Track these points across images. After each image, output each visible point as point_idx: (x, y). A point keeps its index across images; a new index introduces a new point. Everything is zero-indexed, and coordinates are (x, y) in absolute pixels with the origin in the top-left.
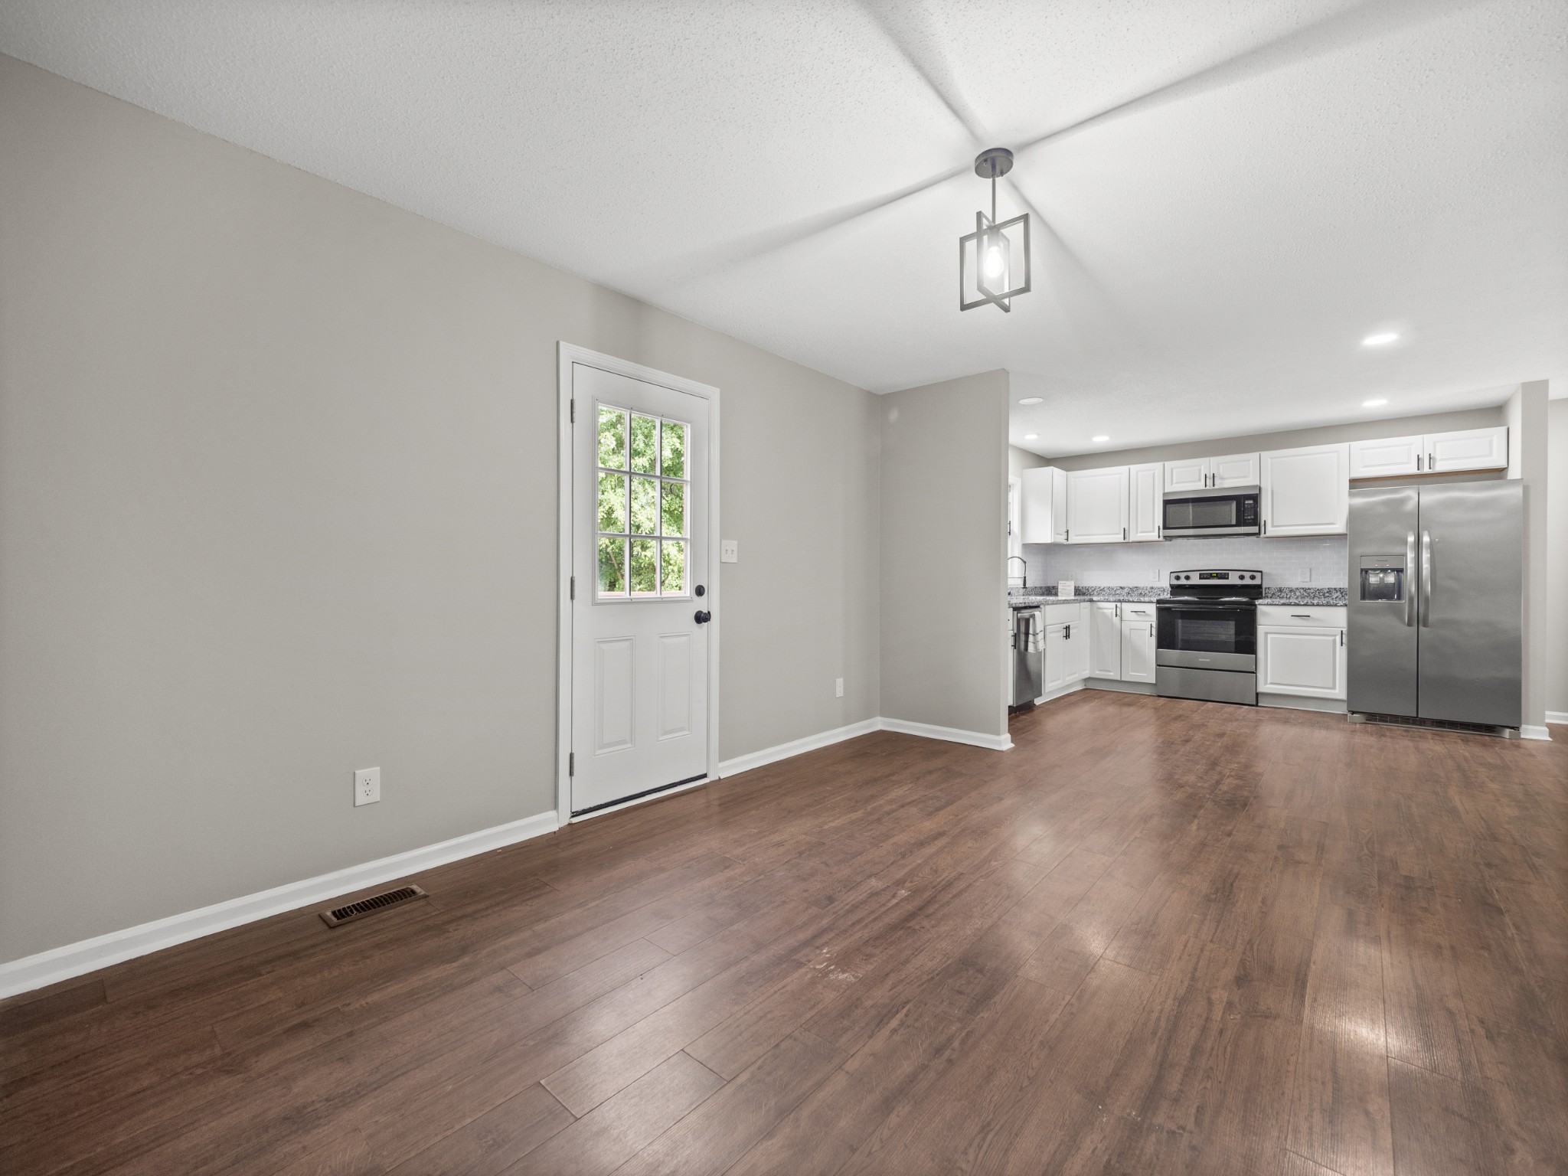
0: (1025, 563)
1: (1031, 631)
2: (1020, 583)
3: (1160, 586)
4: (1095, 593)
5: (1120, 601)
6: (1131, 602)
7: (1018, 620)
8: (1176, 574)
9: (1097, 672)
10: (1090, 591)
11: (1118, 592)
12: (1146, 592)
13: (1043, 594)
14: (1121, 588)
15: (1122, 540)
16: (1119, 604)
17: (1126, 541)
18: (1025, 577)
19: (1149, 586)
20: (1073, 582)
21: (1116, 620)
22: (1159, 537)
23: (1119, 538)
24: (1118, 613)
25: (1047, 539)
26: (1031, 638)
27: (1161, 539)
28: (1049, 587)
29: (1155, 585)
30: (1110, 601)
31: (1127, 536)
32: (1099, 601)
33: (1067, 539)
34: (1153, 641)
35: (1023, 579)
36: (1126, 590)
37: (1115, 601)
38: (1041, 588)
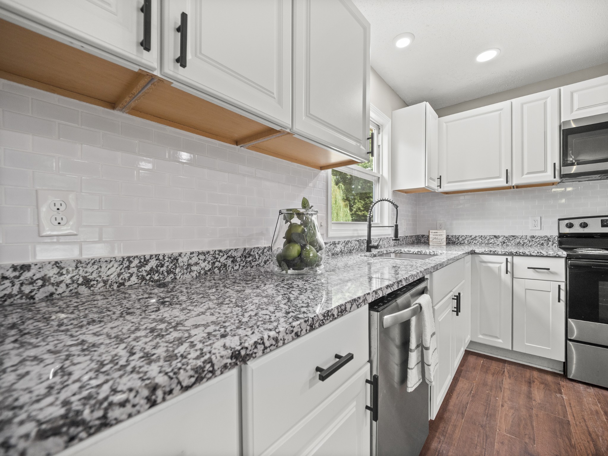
0: (397, 207)
1: (413, 344)
2: (390, 232)
3: (543, 235)
4: (466, 242)
5: (511, 254)
6: (527, 256)
7: (385, 331)
8: (567, 222)
9: (481, 336)
10: (461, 239)
11: (492, 241)
12: (526, 241)
13: (413, 244)
14: (495, 237)
15: (504, 184)
16: (510, 258)
17: (510, 184)
18: (397, 226)
19: (530, 234)
20: (445, 231)
21: (507, 278)
22: (555, 177)
23: (501, 182)
24: (509, 269)
25: (421, 184)
26: (413, 358)
27: (557, 179)
28: (418, 236)
29: (537, 234)
30: (498, 254)
31: (510, 179)
32: (483, 254)
33: (440, 186)
34: (562, 306)
35: (394, 228)
36: (500, 239)
37: (505, 255)
38: (412, 237)
